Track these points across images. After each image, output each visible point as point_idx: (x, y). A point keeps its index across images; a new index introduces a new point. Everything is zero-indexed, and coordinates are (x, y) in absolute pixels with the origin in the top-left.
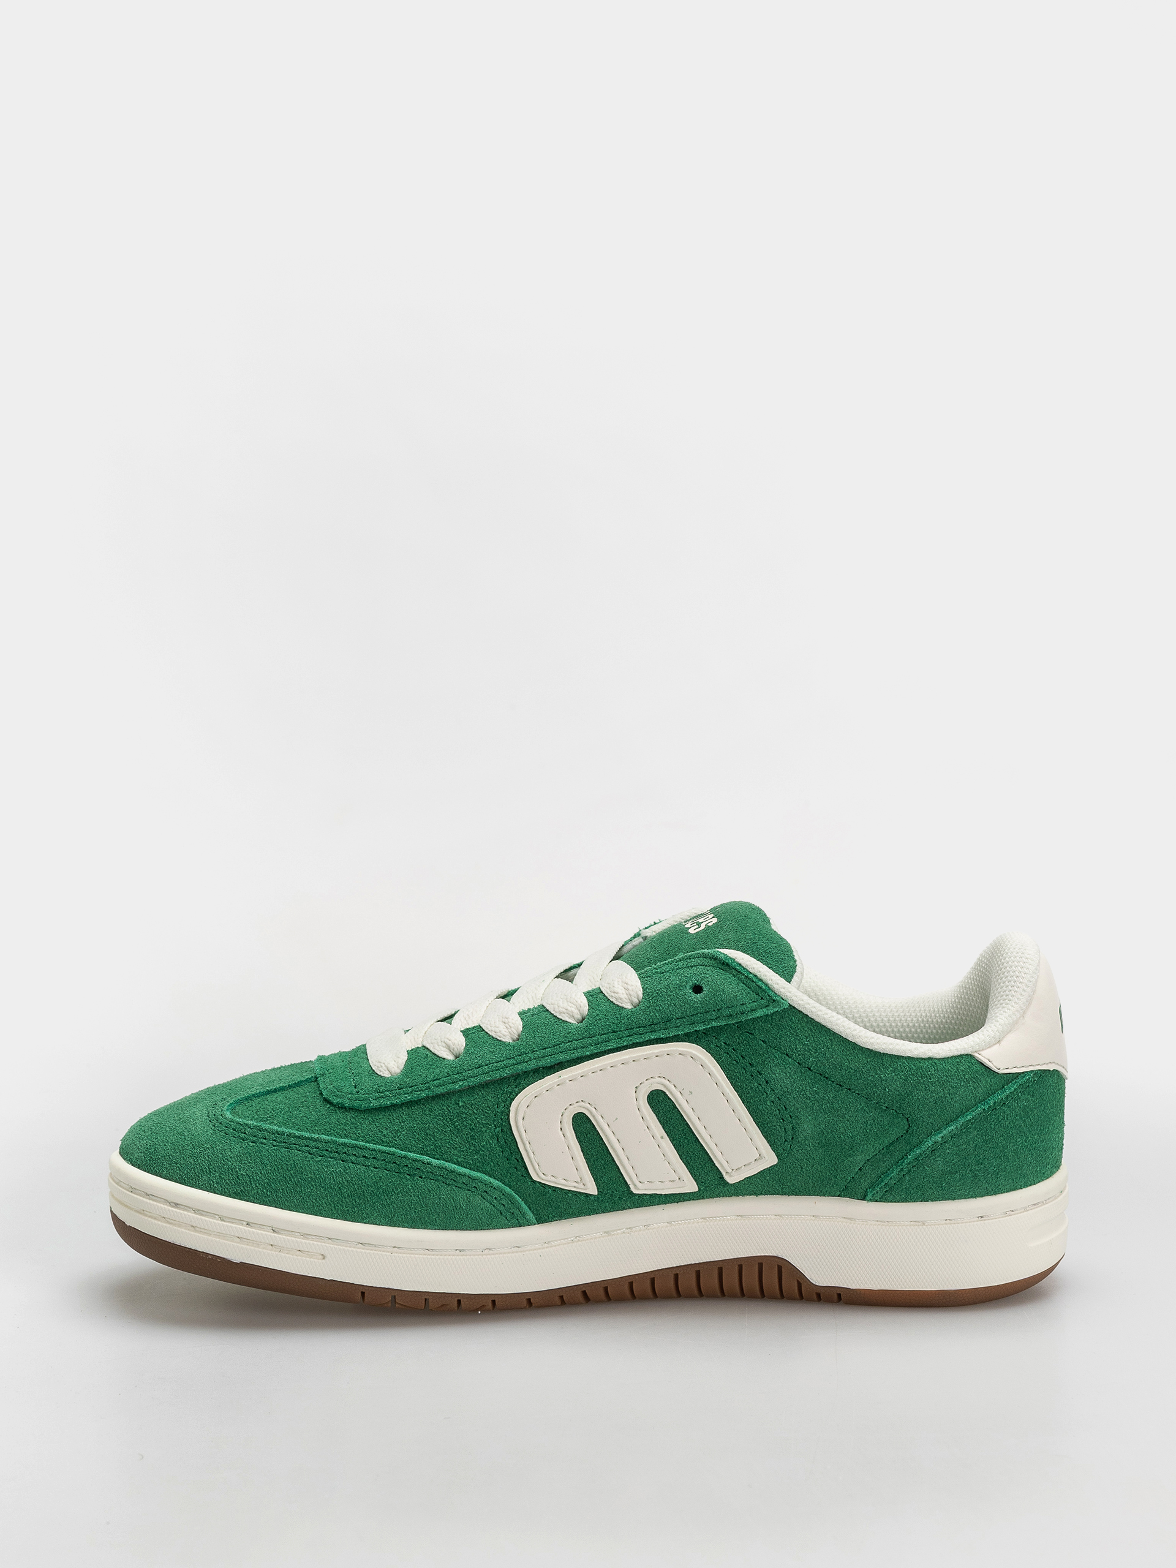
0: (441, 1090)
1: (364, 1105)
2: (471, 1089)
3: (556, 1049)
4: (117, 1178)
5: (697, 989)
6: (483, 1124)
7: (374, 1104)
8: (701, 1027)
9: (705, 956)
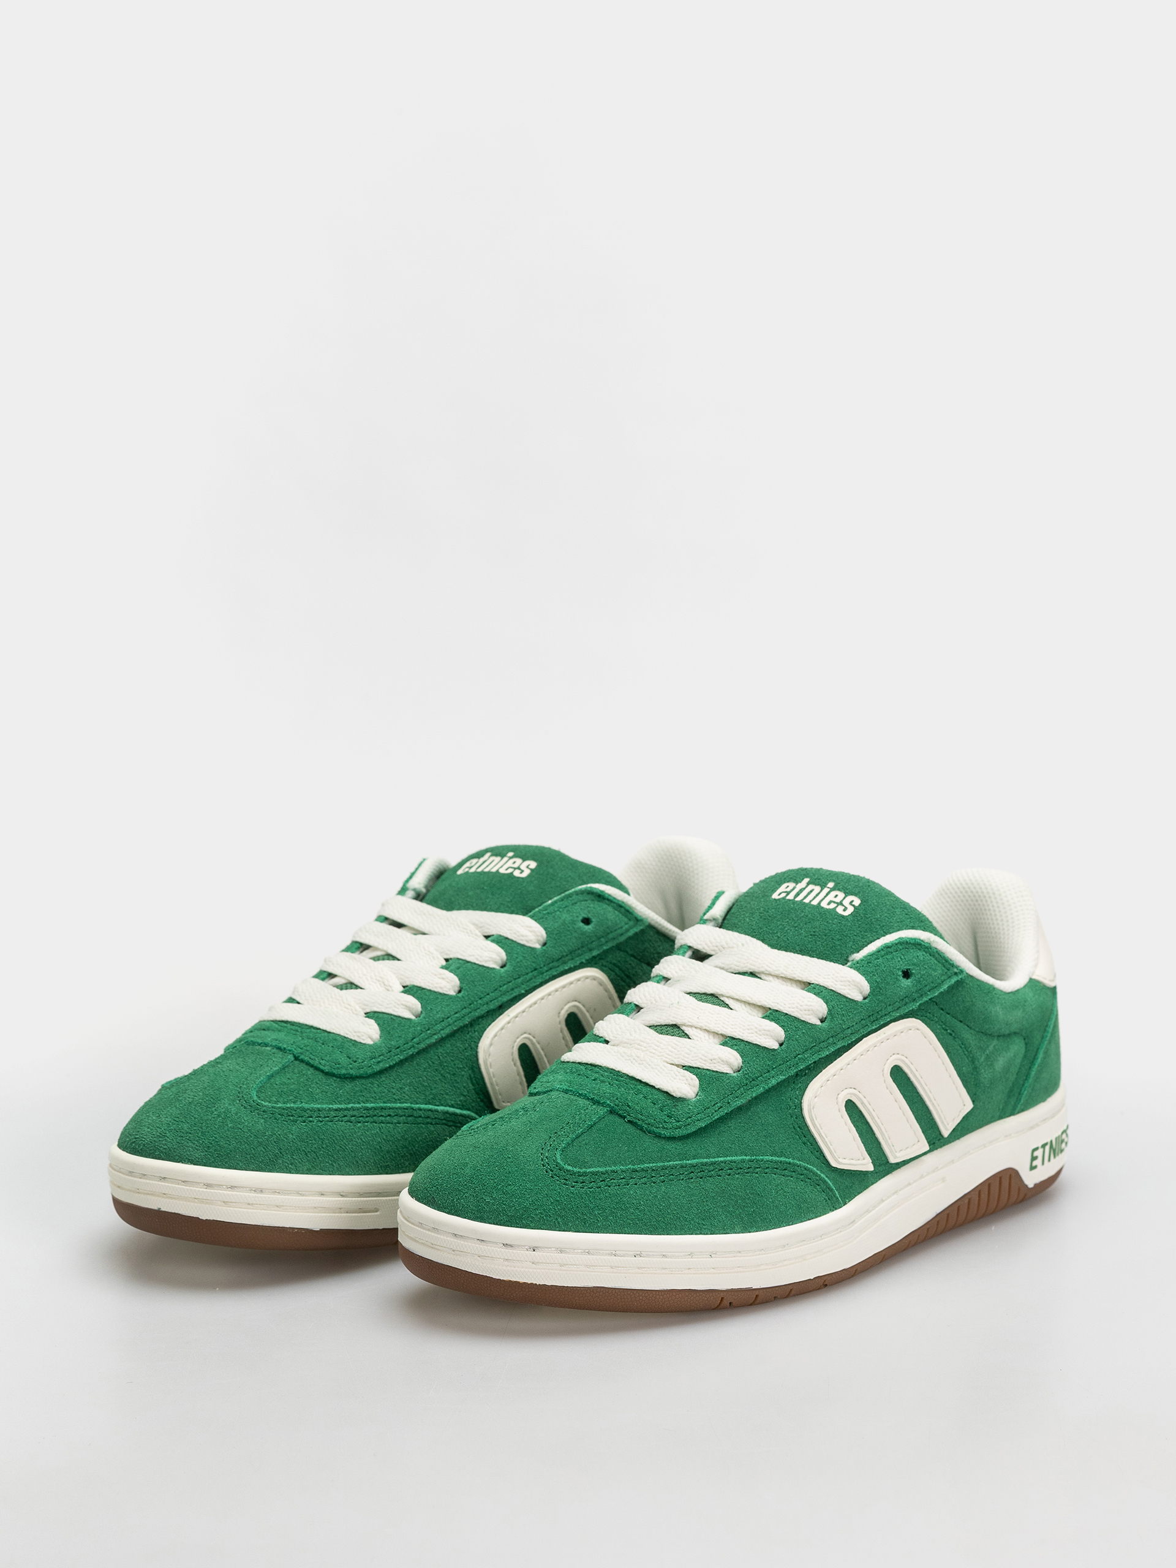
0: (422, 1046)
1: (370, 1071)
2: (442, 1040)
3: (497, 993)
4: (115, 1167)
5: (586, 921)
6: (461, 1068)
7: (377, 1068)
8: (595, 953)
9: (582, 892)
